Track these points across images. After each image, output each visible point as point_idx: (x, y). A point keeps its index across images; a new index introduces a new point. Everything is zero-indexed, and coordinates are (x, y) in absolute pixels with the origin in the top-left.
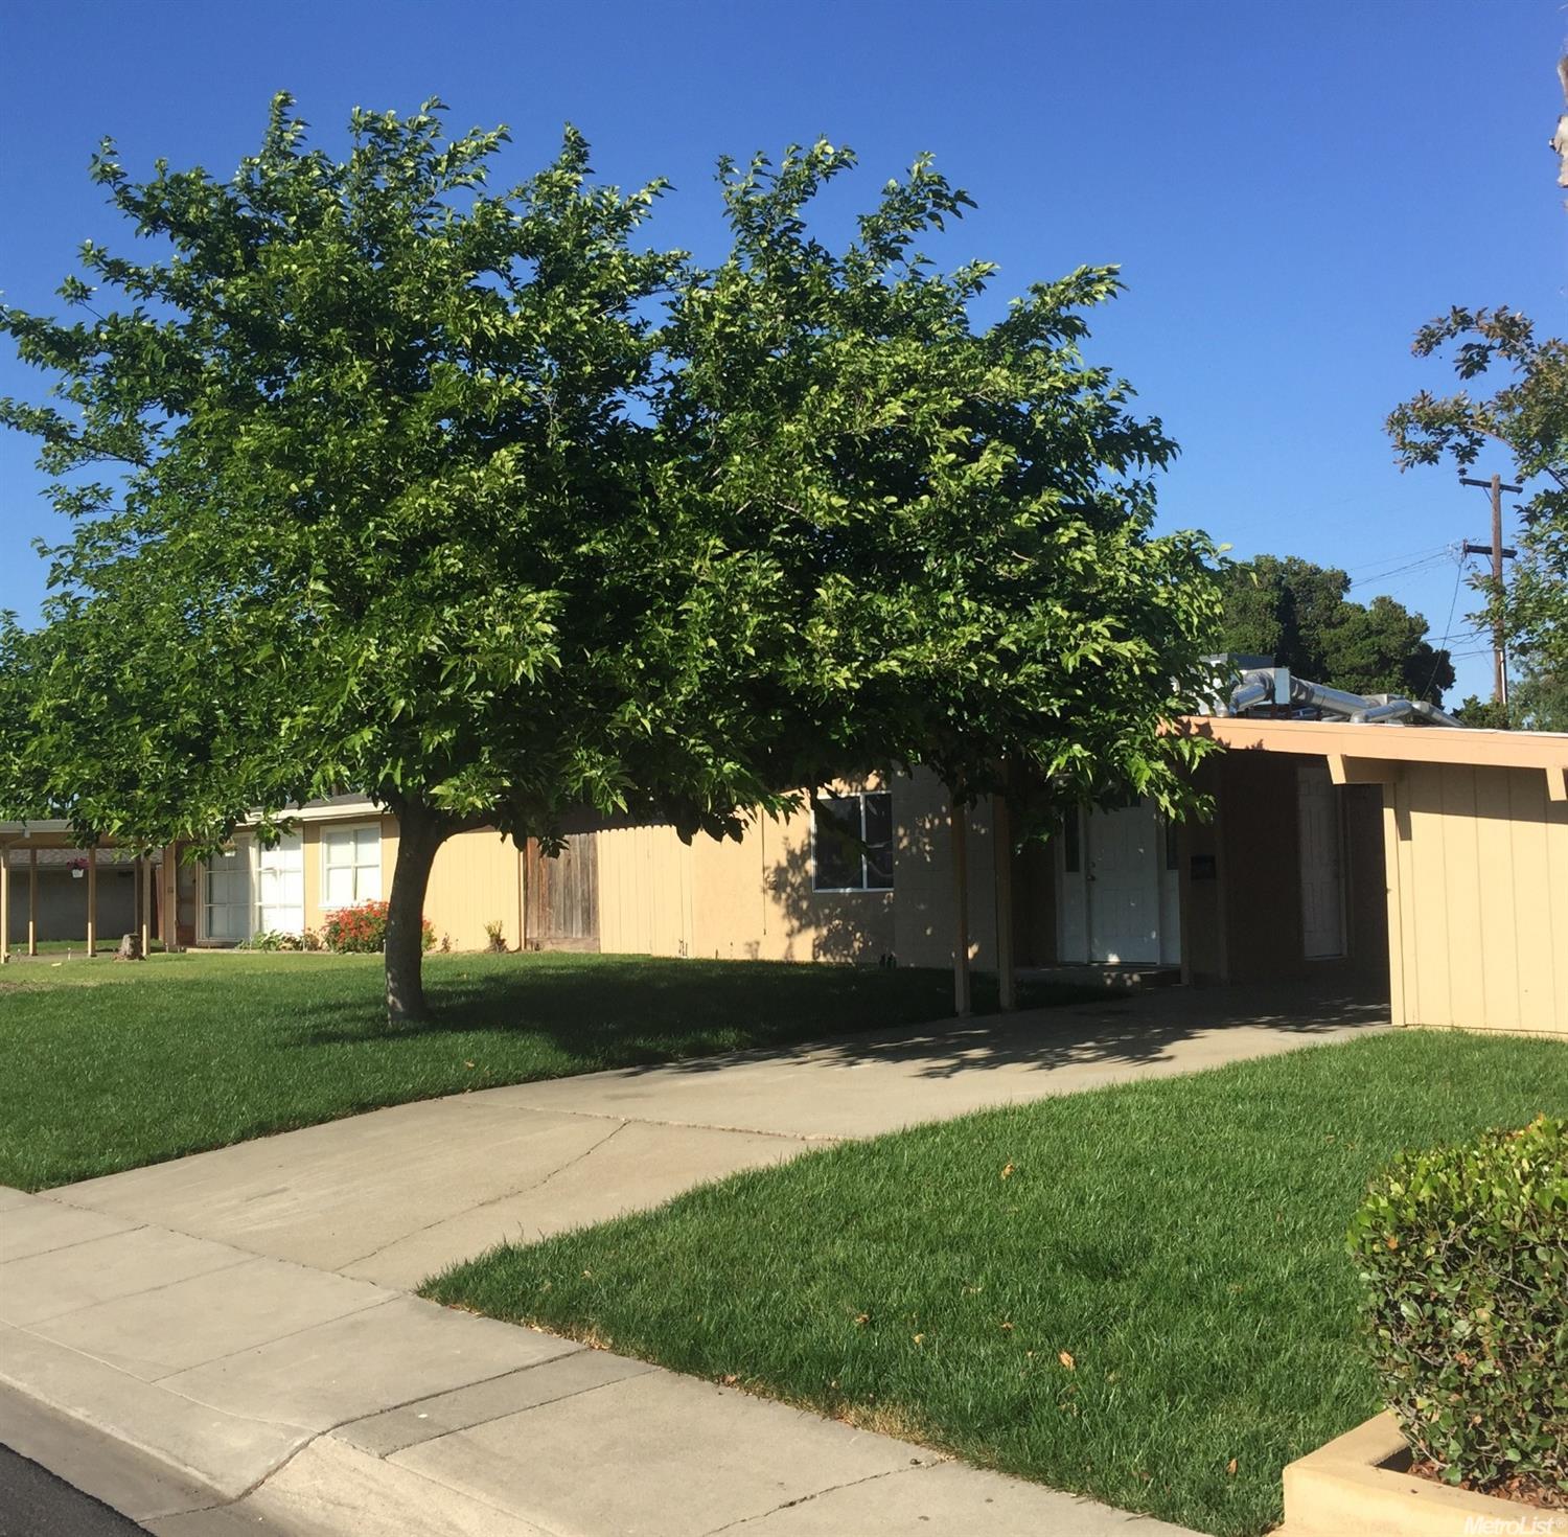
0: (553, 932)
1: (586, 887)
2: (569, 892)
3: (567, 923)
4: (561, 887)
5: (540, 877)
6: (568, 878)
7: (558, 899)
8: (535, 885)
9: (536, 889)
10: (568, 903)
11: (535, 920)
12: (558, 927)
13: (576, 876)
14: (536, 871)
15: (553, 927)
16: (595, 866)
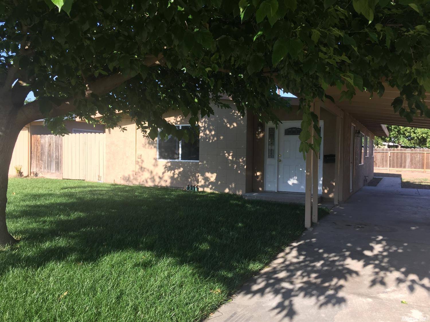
0: (42, 170)
1: (57, 154)
2: (50, 156)
3: (49, 166)
4: (46, 154)
5: (37, 150)
6: (49, 151)
7: (45, 158)
8: (35, 153)
9: (35, 154)
10: (49, 159)
11: (35, 165)
12: (45, 168)
13: (53, 150)
14: (36, 147)
15: (43, 168)
16: (61, 147)
